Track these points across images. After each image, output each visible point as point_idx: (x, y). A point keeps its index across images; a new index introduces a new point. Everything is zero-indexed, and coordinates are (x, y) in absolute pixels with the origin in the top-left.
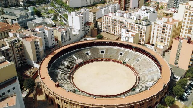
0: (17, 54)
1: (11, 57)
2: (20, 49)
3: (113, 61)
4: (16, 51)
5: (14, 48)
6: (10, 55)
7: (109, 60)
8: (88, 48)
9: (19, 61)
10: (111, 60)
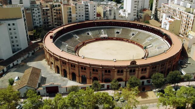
0: (55, 16)
1: (49, 16)
2: (58, 12)
3: (137, 44)
4: (55, 13)
5: (53, 9)
6: (48, 15)
7: (134, 43)
8: (121, 28)
9: (55, 22)
10: (135, 43)
